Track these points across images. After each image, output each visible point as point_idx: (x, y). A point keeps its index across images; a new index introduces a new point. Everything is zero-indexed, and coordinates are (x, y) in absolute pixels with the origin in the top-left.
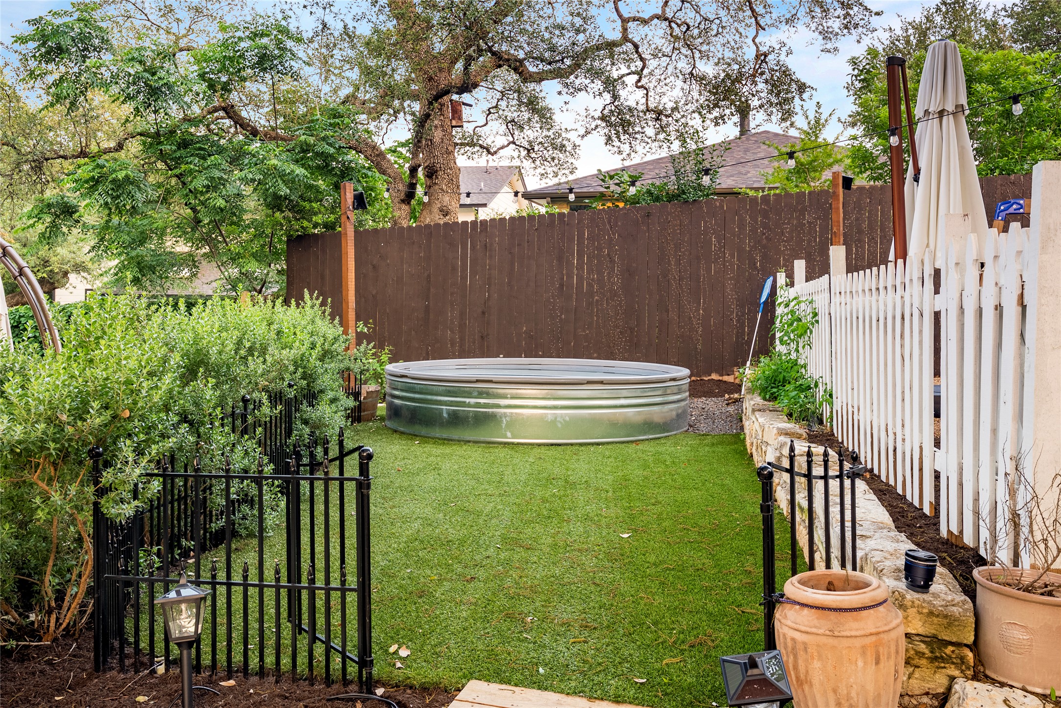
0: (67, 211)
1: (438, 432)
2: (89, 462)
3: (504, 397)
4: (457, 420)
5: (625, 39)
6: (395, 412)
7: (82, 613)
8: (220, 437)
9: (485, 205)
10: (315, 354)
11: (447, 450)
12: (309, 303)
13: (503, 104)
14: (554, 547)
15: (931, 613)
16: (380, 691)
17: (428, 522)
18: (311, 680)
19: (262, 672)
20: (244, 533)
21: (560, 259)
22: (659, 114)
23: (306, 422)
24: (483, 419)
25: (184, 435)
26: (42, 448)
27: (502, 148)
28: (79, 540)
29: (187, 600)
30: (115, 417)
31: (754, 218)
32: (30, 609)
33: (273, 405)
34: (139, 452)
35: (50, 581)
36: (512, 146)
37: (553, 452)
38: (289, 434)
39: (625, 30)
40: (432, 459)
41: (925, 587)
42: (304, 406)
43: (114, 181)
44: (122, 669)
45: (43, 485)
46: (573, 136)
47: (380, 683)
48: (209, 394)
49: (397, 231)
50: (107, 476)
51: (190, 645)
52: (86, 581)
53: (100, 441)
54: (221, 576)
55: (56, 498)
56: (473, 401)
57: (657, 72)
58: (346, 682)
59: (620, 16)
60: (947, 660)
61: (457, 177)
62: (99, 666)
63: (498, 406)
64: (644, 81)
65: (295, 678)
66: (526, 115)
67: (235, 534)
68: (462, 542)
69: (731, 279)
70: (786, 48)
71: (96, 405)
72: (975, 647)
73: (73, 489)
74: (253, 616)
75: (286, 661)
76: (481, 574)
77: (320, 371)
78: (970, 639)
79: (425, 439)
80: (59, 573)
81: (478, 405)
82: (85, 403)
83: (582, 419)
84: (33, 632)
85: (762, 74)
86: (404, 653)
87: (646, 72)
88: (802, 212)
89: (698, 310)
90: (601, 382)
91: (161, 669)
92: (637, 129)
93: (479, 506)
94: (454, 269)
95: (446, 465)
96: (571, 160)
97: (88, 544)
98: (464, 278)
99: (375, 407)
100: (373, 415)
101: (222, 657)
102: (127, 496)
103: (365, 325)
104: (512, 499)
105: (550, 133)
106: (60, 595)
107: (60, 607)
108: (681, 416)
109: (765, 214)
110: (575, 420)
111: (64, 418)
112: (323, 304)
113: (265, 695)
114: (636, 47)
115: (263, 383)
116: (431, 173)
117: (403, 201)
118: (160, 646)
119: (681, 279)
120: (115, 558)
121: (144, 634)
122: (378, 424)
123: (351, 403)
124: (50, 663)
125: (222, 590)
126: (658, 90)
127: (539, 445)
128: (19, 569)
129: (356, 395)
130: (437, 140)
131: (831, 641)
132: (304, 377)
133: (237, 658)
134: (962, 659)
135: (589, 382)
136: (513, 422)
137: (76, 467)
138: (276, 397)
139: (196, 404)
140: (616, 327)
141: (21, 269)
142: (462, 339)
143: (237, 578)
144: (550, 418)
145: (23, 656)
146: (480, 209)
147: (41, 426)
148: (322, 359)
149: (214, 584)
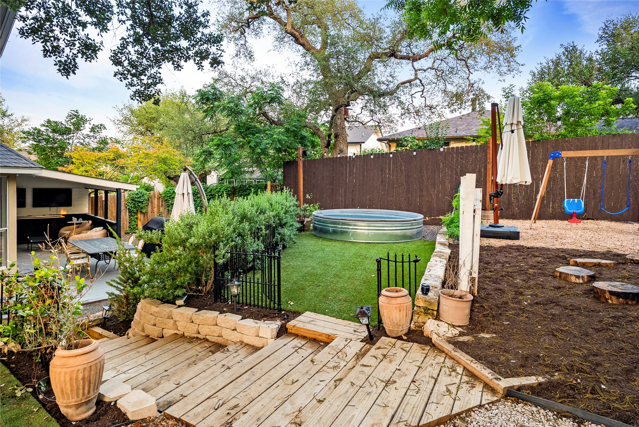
0: (210, 154)
1: (328, 236)
2: (213, 248)
3: (350, 225)
4: (335, 232)
5: (416, 78)
6: (315, 228)
7: (212, 288)
8: (250, 240)
9: (364, 143)
10: (282, 212)
11: (330, 243)
12: (285, 191)
13: (368, 104)
14: (349, 278)
15: (425, 301)
16: (283, 312)
17: (313, 268)
18: (266, 308)
19: (254, 305)
20: (257, 268)
21: (382, 171)
22: (431, 108)
23: (279, 234)
24: (343, 233)
25: (239, 240)
26: (202, 245)
27: (368, 122)
28: (211, 268)
29: (236, 285)
30: (219, 237)
31: (457, 156)
32: (199, 285)
33: (266, 230)
34: (225, 245)
35: (204, 279)
36: (372, 121)
37: (367, 246)
38: (274, 237)
39: (416, 74)
40: (324, 246)
41: (426, 294)
42: (280, 229)
43: (225, 145)
44: (221, 302)
45: (202, 254)
46: (396, 116)
47: (283, 310)
48: (247, 227)
49: (323, 160)
50: (217, 252)
51: (236, 296)
52: (212, 279)
53: (216, 243)
54: (244, 280)
55: (205, 257)
56: (340, 226)
57: (431, 90)
58: (275, 310)
59: (414, 69)
60: (429, 314)
61: (346, 137)
62: (215, 301)
63: (348, 229)
64: (425, 94)
65: (262, 307)
66: (378, 108)
67: (255, 269)
68: (321, 275)
69: (448, 179)
70: (482, 81)
71: (214, 234)
72: (438, 311)
73: (209, 255)
74: (252, 291)
75: (264, 303)
76: (323, 284)
77: (284, 217)
78: (436, 309)
79: (324, 239)
80: (206, 276)
81: (342, 228)
82: (212, 233)
83: (378, 234)
84: (200, 291)
85: (472, 92)
86: (292, 303)
87: (425, 90)
88: (477, 154)
89: (434, 191)
90: (386, 221)
91: (230, 303)
92: (422, 113)
93: (331, 264)
94: (342, 174)
95: (327, 249)
96: (395, 126)
97: (213, 269)
98: (346, 178)
99: (310, 226)
100: (309, 229)
101: (244, 301)
102: (222, 257)
103: (309, 195)
104: (343, 262)
105: (387, 115)
106: (206, 282)
107: (206, 285)
108: (419, 233)
109: (462, 154)
110: (376, 234)
111: (206, 237)
112: (290, 191)
113: (254, 311)
114: (421, 81)
115: (264, 223)
116: (336, 136)
117: (326, 147)
118: (230, 298)
119: (428, 179)
120: (219, 273)
121: (226, 294)
122: (310, 232)
123: (299, 225)
124: (204, 299)
125: (244, 283)
126: (431, 97)
127: (363, 243)
128: (196, 275)
129: (302, 222)
130: (338, 123)
131: (388, 305)
132: (279, 220)
133: (248, 301)
134: (433, 314)
135: (381, 221)
136: (354, 234)
137: (209, 249)
138: (268, 227)
139: (243, 230)
140: (403, 197)
141: (196, 179)
142: (345, 200)
143: (248, 280)
144: (366, 233)
145: (198, 297)
146: (362, 144)
147: (201, 240)
148: (285, 214)
149: (243, 282)
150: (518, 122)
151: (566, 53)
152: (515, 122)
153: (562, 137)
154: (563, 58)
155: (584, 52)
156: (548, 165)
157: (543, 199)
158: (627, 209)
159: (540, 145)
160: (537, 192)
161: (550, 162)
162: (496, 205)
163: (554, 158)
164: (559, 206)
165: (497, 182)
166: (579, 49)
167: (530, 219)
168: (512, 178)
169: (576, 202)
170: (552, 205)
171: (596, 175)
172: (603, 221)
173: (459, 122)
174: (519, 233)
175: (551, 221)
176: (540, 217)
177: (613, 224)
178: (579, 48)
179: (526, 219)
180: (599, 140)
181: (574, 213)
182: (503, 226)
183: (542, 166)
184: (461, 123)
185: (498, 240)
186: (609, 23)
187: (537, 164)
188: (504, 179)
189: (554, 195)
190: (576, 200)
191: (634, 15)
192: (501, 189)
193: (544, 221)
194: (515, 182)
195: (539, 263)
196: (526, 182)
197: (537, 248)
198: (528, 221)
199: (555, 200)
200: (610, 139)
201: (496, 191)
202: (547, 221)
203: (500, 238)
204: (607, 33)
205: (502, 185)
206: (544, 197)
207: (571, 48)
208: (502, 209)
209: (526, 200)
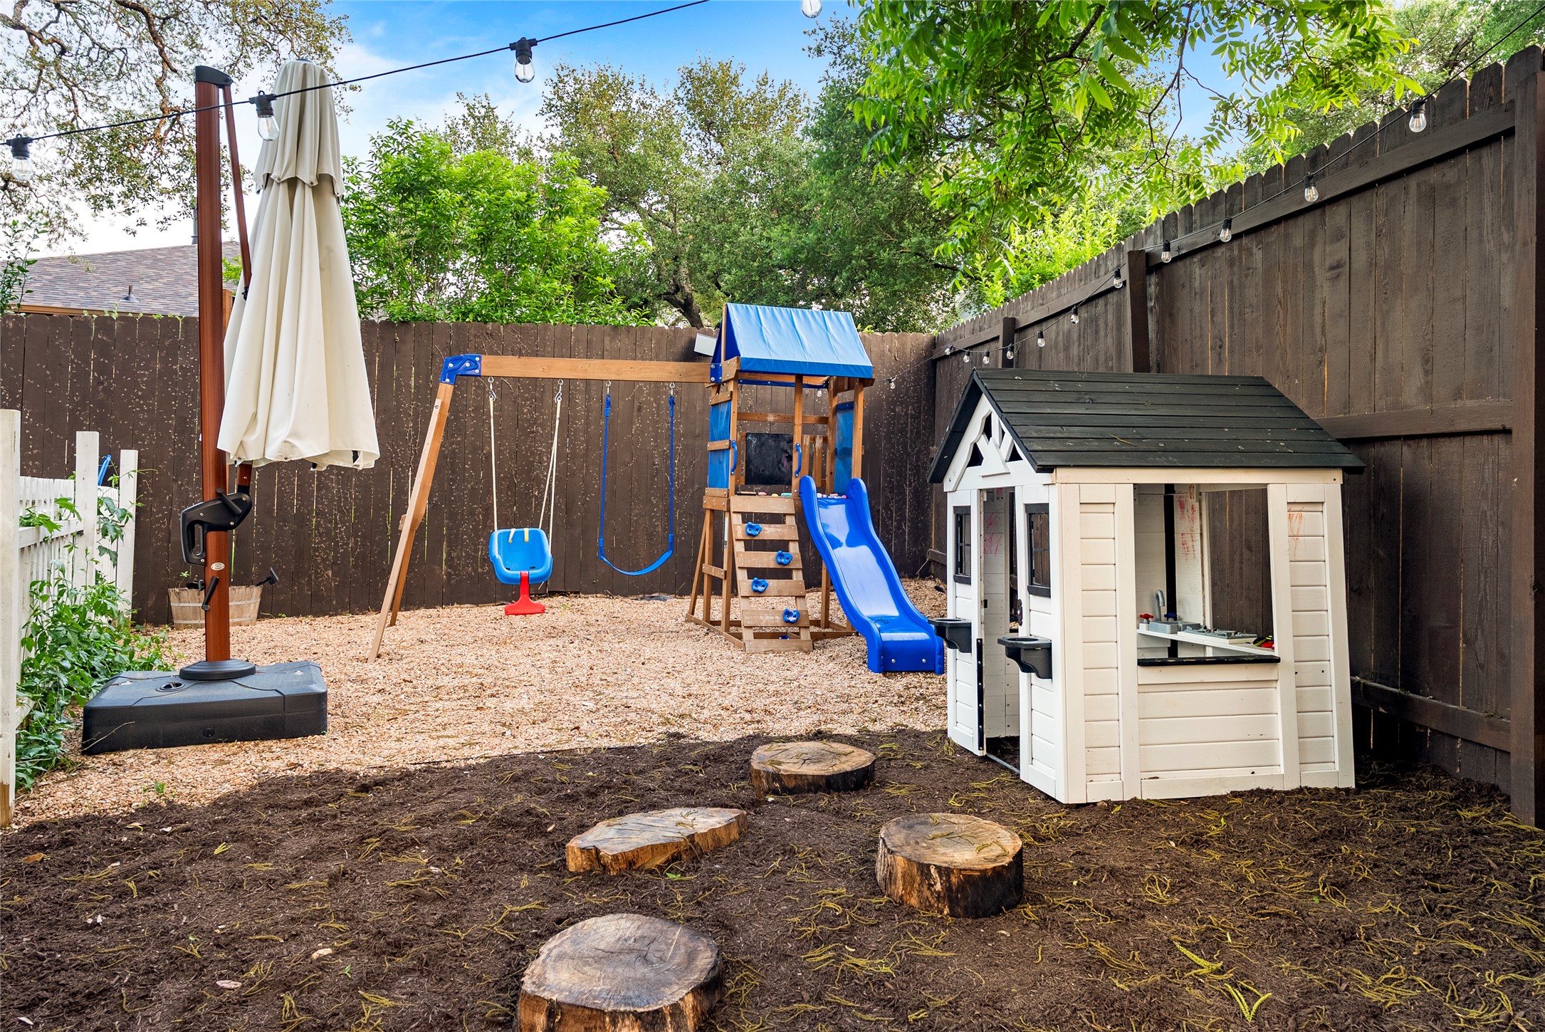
150: (321, 177)
151: (472, 122)
152: (307, 175)
153: (475, 320)
154: (465, 133)
155: (514, 128)
156: (438, 402)
157: (418, 532)
158: (667, 555)
159: (410, 338)
160: (401, 507)
161: (445, 391)
162: (216, 567)
163: (458, 378)
164: (468, 556)
165: (221, 455)
166: (500, 119)
167: (378, 609)
168: (294, 434)
169: (527, 538)
170: (449, 554)
171: (573, 449)
172: (591, 599)
173: (141, 270)
174: (322, 697)
175: (444, 612)
176: (411, 599)
177: (619, 605)
178: (501, 113)
179: (363, 610)
180: (577, 340)
181: (524, 580)
182: (251, 672)
183: (416, 414)
184: (151, 272)
185: (213, 752)
186: (566, 72)
187: (398, 406)
188: (253, 440)
189: (452, 516)
190: (526, 530)
191: (616, 70)
192: (244, 489)
193: (422, 612)
194: (306, 450)
195: (417, 897)
196: (356, 455)
197: (406, 776)
198: (369, 619)
199: (456, 535)
200: (607, 340)
201: (219, 496)
202: (432, 611)
203: (230, 739)
204: (561, 99)
205: (247, 468)
206: (422, 526)
207: (483, 111)
208: (271, 580)
209: (364, 537)
